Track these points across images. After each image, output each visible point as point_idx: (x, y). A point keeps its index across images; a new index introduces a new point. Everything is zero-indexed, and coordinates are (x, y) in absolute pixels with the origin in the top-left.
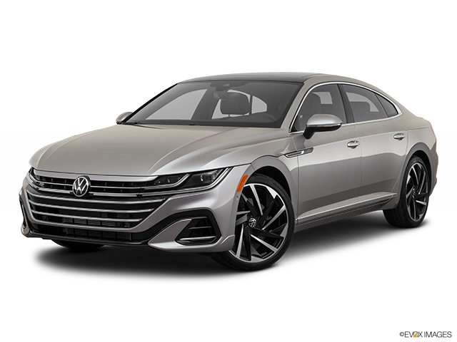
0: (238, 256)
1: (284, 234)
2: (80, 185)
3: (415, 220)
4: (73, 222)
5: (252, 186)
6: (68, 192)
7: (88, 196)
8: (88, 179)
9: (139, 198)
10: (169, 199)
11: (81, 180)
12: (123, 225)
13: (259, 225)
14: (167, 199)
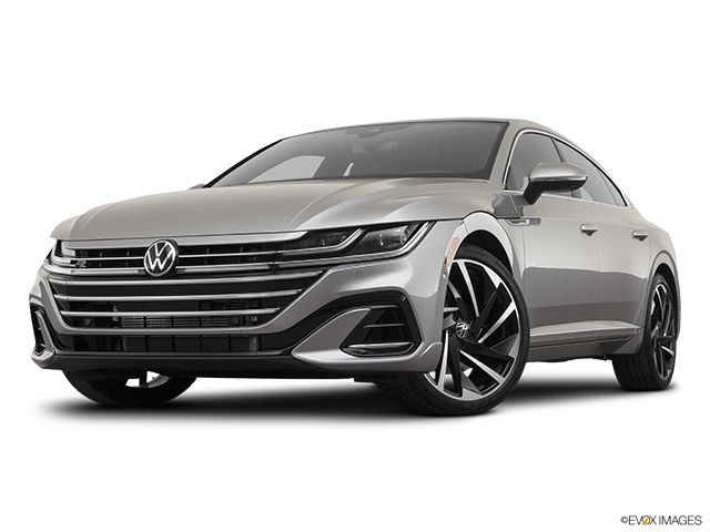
0: (440, 387)
1: (513, 352)
2: (158, 255)
3: (662, 377)
4: (145, 322)
5: (461, 263)
6: (134, 270)
7: (173, 274)
8: (174, 244)
9: (274, 270)
10: (330, 272)
11: (161, 246)
12: (243, 321)
13: (472, 333)
14: (324, 272)
